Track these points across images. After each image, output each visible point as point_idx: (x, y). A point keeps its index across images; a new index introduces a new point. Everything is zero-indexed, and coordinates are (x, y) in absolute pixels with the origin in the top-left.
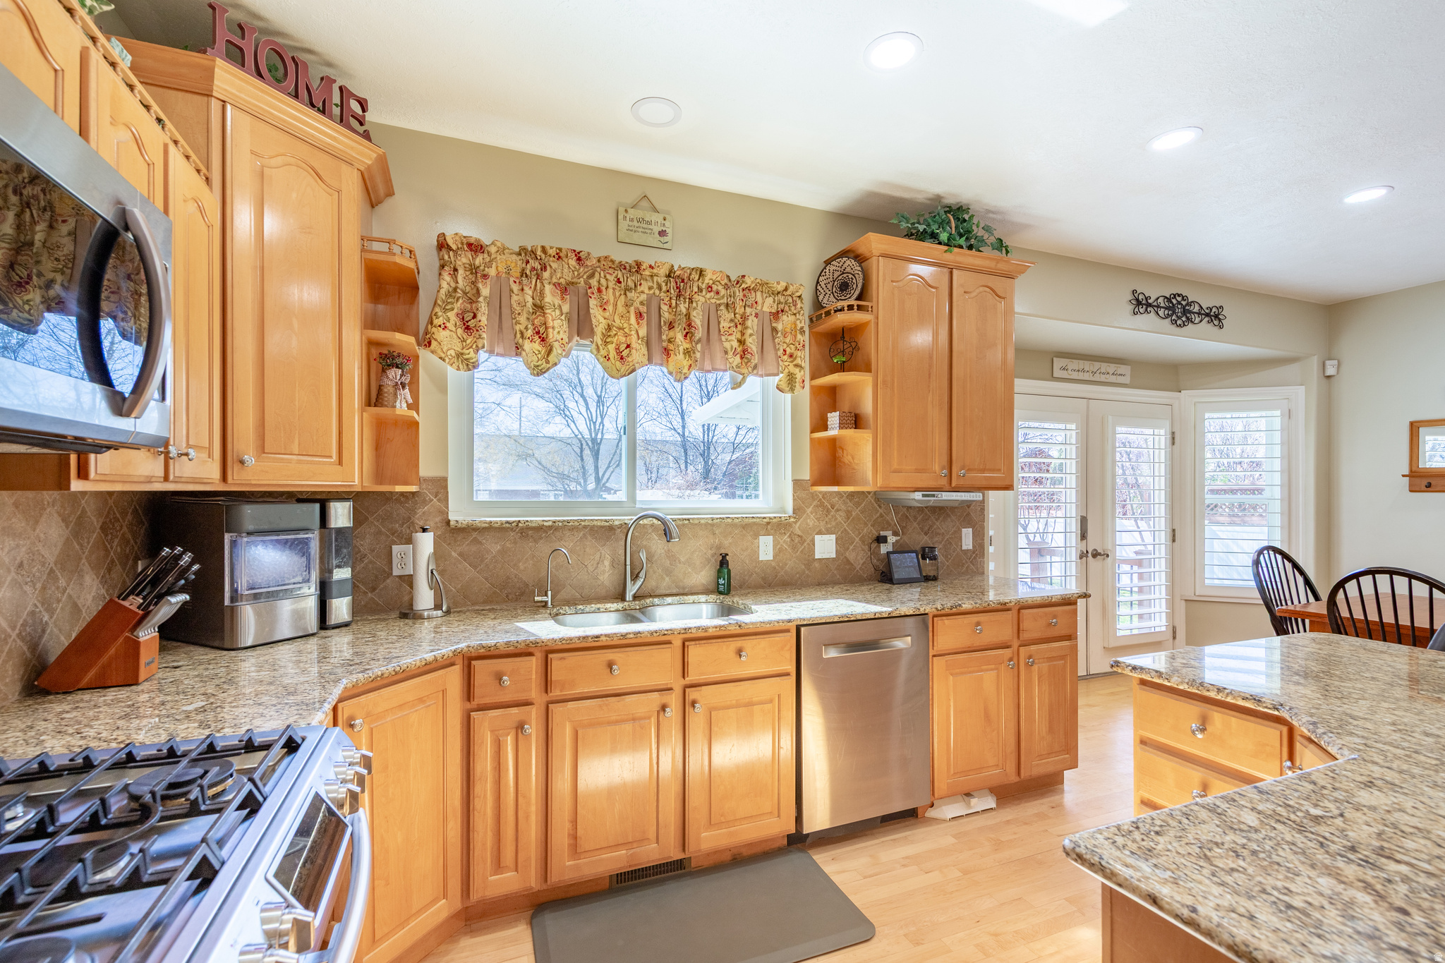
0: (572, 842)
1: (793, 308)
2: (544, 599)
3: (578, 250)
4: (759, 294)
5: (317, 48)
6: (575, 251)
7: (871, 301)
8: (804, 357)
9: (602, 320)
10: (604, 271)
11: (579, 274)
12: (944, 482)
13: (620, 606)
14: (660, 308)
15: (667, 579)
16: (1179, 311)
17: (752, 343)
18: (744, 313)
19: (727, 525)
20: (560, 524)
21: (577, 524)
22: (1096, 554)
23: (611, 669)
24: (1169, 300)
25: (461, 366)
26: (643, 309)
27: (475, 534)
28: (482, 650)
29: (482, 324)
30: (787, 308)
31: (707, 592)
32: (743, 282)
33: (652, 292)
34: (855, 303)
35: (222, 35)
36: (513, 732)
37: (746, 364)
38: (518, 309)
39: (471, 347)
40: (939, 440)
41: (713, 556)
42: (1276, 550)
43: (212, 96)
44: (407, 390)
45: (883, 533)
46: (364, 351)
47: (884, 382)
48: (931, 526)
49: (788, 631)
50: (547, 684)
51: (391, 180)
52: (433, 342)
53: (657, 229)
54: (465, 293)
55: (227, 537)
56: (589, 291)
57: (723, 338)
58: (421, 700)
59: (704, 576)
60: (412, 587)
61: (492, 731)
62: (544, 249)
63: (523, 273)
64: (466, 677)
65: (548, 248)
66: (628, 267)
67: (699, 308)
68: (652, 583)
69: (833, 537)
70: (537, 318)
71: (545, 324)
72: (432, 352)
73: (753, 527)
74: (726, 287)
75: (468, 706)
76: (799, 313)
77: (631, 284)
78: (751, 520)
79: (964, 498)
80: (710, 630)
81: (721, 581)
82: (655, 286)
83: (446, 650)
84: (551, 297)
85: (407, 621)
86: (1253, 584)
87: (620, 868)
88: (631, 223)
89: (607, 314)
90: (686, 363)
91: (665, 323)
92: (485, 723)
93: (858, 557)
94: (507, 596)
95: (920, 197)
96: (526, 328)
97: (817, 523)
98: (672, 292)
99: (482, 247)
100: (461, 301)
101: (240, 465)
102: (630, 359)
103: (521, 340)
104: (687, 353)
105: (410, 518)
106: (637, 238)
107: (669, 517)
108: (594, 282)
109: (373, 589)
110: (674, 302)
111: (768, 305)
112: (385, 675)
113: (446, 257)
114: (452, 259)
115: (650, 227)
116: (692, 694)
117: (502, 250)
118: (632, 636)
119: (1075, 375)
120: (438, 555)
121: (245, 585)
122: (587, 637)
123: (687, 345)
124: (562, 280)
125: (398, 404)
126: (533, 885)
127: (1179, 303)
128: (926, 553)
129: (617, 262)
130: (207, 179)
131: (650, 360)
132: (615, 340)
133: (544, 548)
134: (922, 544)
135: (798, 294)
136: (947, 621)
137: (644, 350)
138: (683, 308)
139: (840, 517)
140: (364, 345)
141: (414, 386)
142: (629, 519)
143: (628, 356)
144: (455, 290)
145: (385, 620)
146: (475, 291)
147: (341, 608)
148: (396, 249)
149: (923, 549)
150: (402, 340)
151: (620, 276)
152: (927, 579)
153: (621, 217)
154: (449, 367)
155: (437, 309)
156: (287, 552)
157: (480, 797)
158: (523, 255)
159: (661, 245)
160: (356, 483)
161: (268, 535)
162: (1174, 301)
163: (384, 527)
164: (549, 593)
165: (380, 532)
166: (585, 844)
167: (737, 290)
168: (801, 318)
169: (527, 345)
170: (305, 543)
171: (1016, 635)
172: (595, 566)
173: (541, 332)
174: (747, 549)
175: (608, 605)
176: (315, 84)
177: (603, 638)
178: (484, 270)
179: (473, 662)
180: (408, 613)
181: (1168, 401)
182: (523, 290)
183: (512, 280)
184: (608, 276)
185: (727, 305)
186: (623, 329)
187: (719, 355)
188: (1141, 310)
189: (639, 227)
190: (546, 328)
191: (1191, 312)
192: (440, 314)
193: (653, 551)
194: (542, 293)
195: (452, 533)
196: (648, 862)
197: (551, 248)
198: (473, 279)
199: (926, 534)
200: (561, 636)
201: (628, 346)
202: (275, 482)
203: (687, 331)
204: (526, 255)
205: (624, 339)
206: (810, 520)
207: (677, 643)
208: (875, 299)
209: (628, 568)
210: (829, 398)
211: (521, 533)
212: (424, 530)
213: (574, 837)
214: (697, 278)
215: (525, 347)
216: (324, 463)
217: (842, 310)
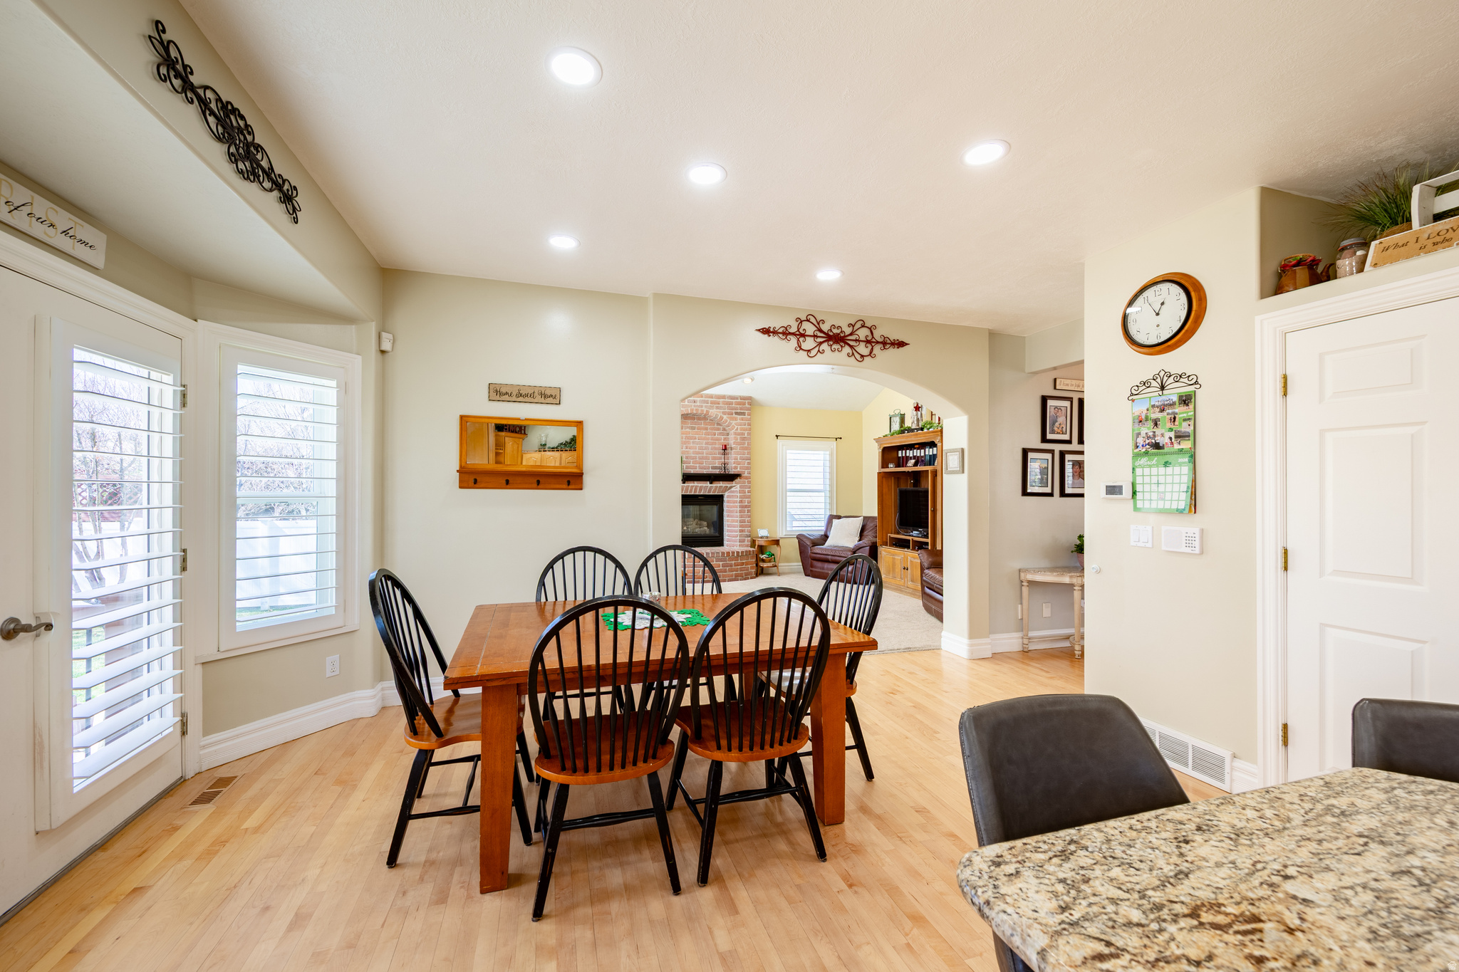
181: (175, 330)
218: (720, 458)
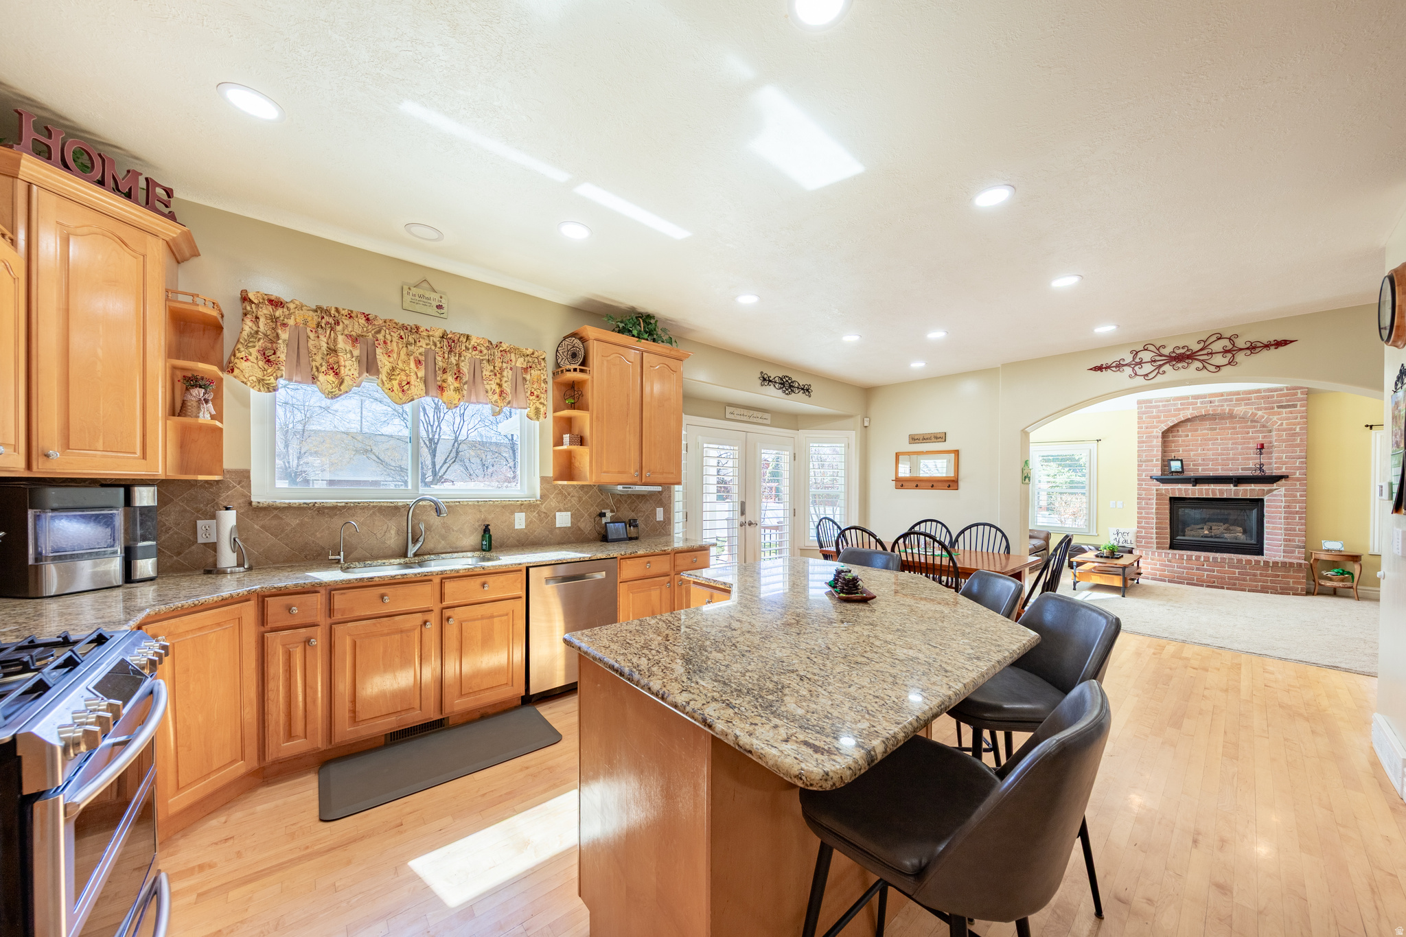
0: (352, 715)
1: (538, 366)
2: (338, 557)
3: (367, 313)
4: (513, 355)
5: (122, 146)
6: (364, 314)
7: (589, 367)
8: (549, 399)
9: (387, 363)
10: (389, 329)
11: (367, 330)
12: (637, 480)
13: (402, 561)
14: (435, 358)
15: (443, 542)
16: (787, 385)
17: (507, 387)
18: (502, 367)
19: (490, 505)
20: (352, 505)
21: (366, 504)
22: (750, 524)
23: (383, 599)
24: (782, 379)
25: (262, 388)
26: (422, 358)
27: (275, 512)
28: (274, 590)
29: (280, 359)
30: (534, 366)
31: (474, 550)
32: (501, 346)
33: (429, 347)
34: (578, 367)
35: (29, 134)
36: (303, 644)
37: (503, 400)
38: (314, 351)
39: (272, 375)
40: (634, 454)
41: (479, 526)
42: (829, 519)
43: (17, 178)
44: (210, 404)
45: (603, 511)
46: (168, 375)
47: (597, 417)
48: (636, 507)
49: (520, 570)
50: (330, 611)
51: (196, 247)
52: (236, 370)
53: (435, 304)
54: (266, 335)
55: (31, 513)
56: (376, 342)
57: (485, 382)
58: (219, 624)
59: (473, 539)
60: (216, 552)
61: (284, 645)
62: (337, 310)
63: (318, 325)
64: (260, 610)
65: (341, 309)
66: (409, 329)
67: (467, 360)
68: (430, 545)
69: (569, 513)
70: (331, 358)
71: (338, 363)
72: (235, 377)
73: (512, 507)
74: (488, 348)
75: (263, 629)
76: (543, 369)
77: (411, 340)
78: (507, 503)
79: (649, 490)
80: (461, 572)
81: (484, 543)
82: (431, 343)
83: (243, 590)
84: (342, 343)
85: (210, 575)
86: (816, 538)
87: (391, 729)
88: (413, 298)
89: (391, 360)
90: (457, 396)
91: (439, 369)
92: (276, 643)
93: (587, 526)
94: (305, 557)
95: (622, 306)
96: (321, 365)
97: (558, 505)
98: (445, 348)
99: (282, 303)
100: (262, 341)
101: (45, 458)
102: (409, 392)
103: (316, 373)
104: (457, 390)
105: (215, 500)
106: (418, 308)
107: (439, 500)
108: (380, 337)
109: (179, 554)
110: (446, 356)
111: (520, 363)
112: (185, 607)
113: (249, 308)
114: (254, 310)
115: (429, 301)
116: (447, 613)
117: (301, 307)
118: (399, 577)
119: (739, 418)
120: (239, 527)
121: (49, 549)
122: (363, 578)
123: (457, 385)
124: (353, 333)
125: (201, 415)
126: (320, 746)
127: (787, 381)
128: (632, 523)
129: (400, 324)
130: (12, 240)
131: (427, 393)
132: (398, 378)
133: (337, 522)
134: (630, 517)
135: (543, 357)
136: (629, 562)
137: (422, 386)
138: (453, 360)
139: (574, 501)
140: (167, 370)
141: (218, 401)
142: (410, 502)
143: (408, 390)
144: (257, 332)
145: (189, 575)
146: (275, 335)
147: (145, 566)
148: (198, 301)
149: (630, 520)
150: (206, 368)
151: (402, 334)
152: (631, 539)
153: (405, 292)
154: (251, 390)
155: (239, 346)
156: (92, 524)
157: (273, 691)
158: (319, 312)
159: (439, 315)
160: (160, 472)
161: (71, 511)
162: (784, 380)
163: (188, 506)
164: (342, 553)
165: (185, 511)
166: (361, 715)
167: (496, 351)
168: (544, 373)
169: (322, 377)
170: (112, 517)
171: (673, 569)
172: (383, 534)
173: (335, 368)
174: (506, 521)
175: (392, 561)
176: (121, 175)
177: (377, 579)
178: (283, 320)
179: (266, 599)
180: (212, 570)
181: (792, 436)
182: (318, 337)
183: (308, 329)
184: (392, 333)
185: (489, 361)
186: (405, 371)
187: (482, 393)
188: (766, 384)
189: (421, 301)
190: (339, 366)
191: (793, 387)
192: (242, 349)
193: (432, 523)
194: (335, 340)
195: (252, 511)
196: (413, 723)
197: (343, 309)
198: (274, 326)
199: (633, 511)
200: (341, 579)
201: (408, 383)
202: (80, 471)
203: (457, 375)
204: (321, 312)
205: (405, 378)
206: (553, 502)
207: (437, 580)
208: (591, 366)
209: (410, 535)
210: (567, 425)
211: (318, 511)
212: (227, 509)
213: (354, 711)
214: (465, 340)
215: (319, 379)
216: (128, 458)
217: (570, 371)
218: (1256, 459)
